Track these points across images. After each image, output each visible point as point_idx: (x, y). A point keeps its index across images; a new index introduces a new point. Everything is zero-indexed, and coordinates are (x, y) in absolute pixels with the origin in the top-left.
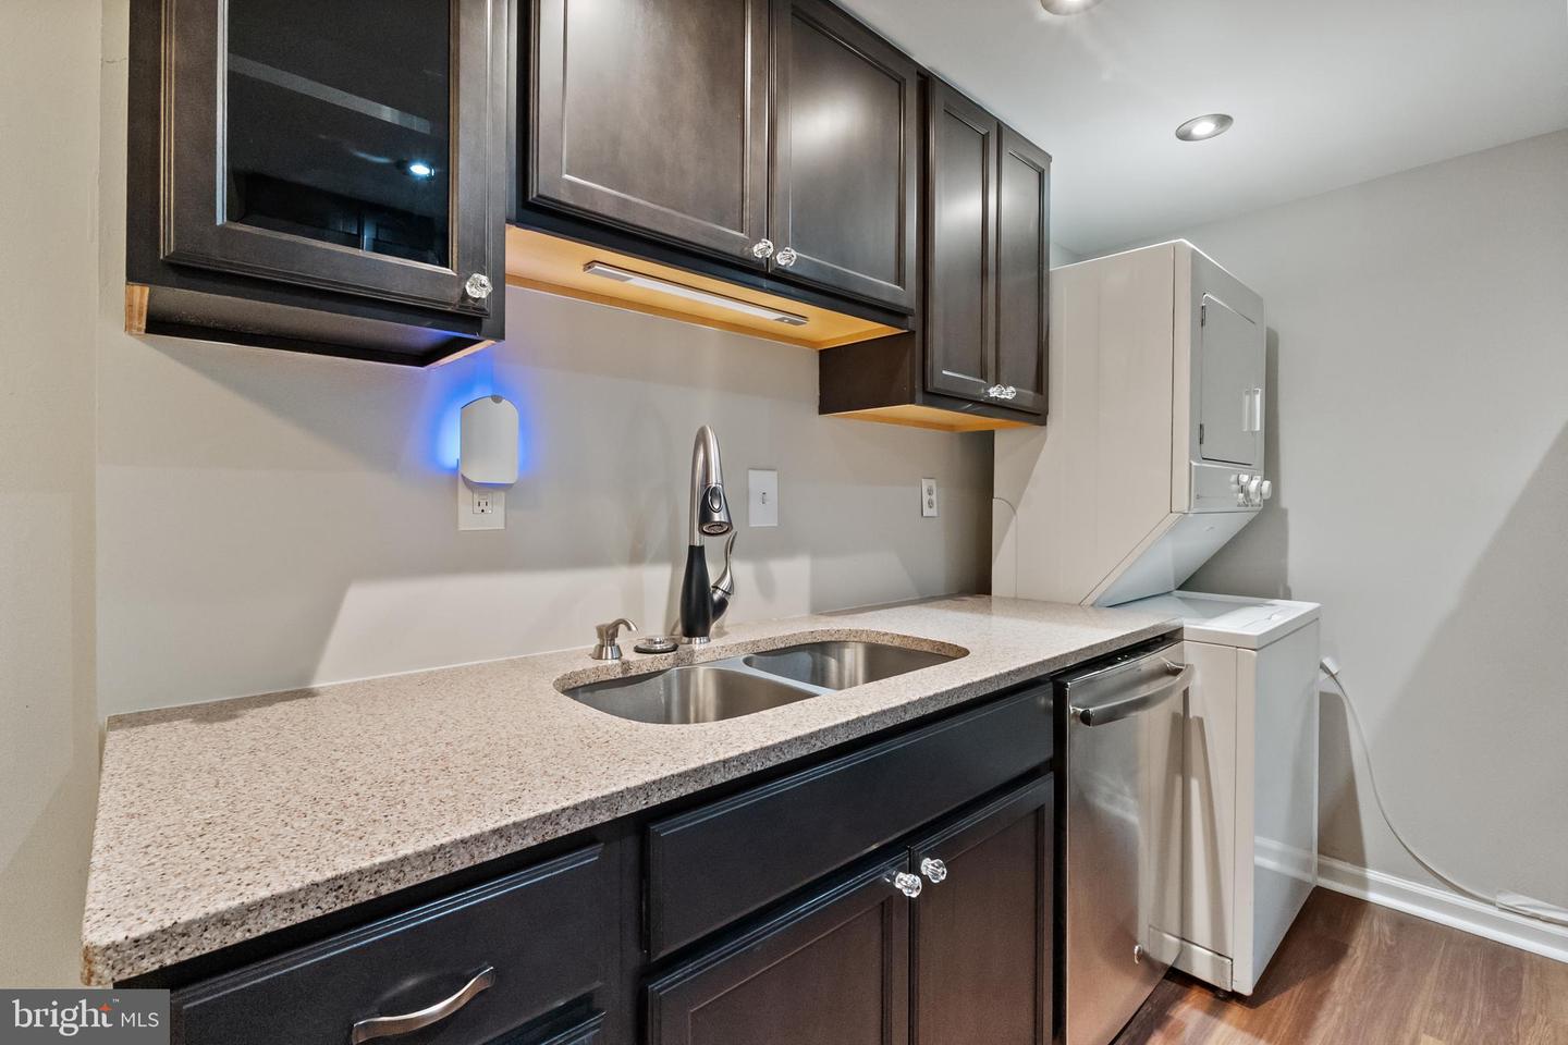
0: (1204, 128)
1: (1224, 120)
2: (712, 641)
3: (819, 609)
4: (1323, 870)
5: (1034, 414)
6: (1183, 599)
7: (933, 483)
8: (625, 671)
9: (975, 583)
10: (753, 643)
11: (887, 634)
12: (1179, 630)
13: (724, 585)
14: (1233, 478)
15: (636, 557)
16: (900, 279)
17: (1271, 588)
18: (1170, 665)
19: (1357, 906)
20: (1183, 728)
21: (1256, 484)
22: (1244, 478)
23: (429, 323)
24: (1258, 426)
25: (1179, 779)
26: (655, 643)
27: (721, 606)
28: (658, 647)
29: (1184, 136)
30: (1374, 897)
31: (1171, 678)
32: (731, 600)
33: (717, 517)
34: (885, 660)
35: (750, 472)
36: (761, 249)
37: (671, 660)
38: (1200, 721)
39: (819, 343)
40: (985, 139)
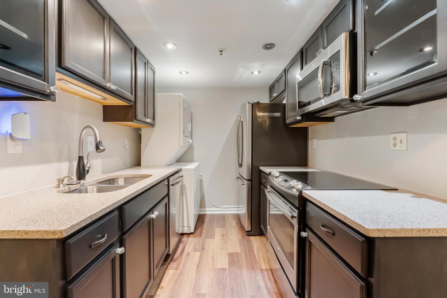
0: (184, 73)
1: (187, 73)
2: (86, 181)
3: (103, 172)
4: (200, 211)
5: (152, 125)
6: (176, 164)
7: (127, 140)
8: (69, 189)
9: (138, 164)
10: (97, 180)
11: (129, 175)
12: (181, 169)
13: (88, 166)
14: (187, 140)
15: (59, 160)
16: (132, 94)
17: (192, 161)
18: (181, 175)
19: (205, 215)
20: (182, 187)
21: (190, 141)
22: (189, 140)
23: (39, 96)
24: (190, 130)
25: (182, 197)
26: (73, 182)
27: (88, 171)
28: (74, 183)
29: (181, 73)
30: (207, 213)
31: (181, 178)
32: (90, 169)
33: (101, 148)
34: (129, 181)
35: (88, 136)
36: (108, 85)
37: (80, 186)
38: (185, 185)
39: (104, 103)
40: (145, 63)
